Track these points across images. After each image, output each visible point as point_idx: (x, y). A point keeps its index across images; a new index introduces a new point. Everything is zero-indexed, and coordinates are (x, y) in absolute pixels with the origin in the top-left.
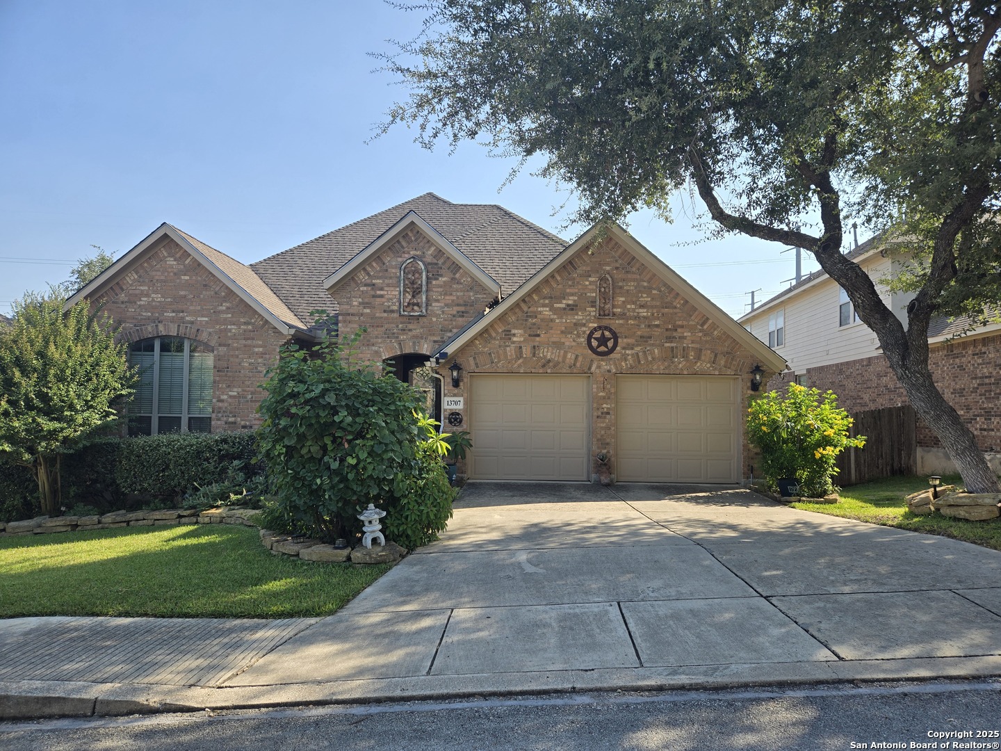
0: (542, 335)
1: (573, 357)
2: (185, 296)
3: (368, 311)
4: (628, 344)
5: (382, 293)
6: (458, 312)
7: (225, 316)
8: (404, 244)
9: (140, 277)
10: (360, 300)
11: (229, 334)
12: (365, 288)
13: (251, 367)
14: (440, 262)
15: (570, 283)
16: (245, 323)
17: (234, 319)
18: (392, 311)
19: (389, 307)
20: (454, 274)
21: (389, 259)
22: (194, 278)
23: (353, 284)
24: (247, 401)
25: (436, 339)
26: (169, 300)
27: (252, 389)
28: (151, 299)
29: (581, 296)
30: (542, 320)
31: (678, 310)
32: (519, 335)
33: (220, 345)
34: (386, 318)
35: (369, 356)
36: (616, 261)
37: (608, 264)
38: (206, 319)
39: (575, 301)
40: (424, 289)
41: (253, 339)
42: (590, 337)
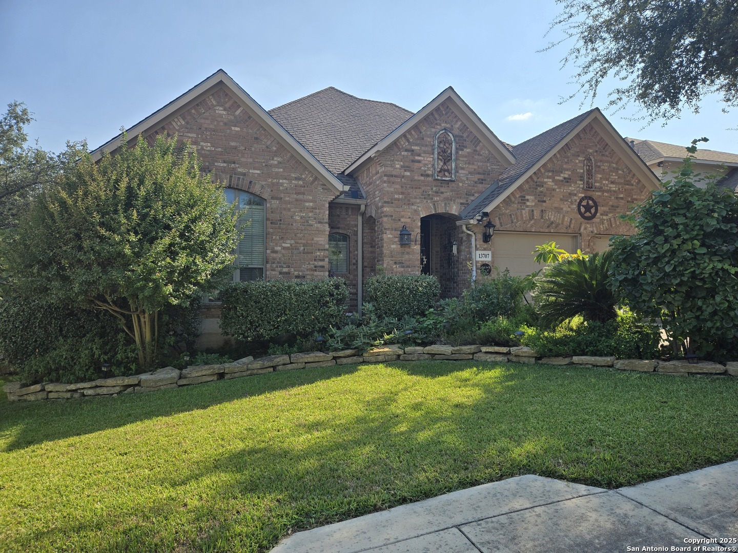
0: (547, 202)
1: (569, 220)
2: (235, 148)
3: (408, 174)
4: (604, 212)
5: (419, 158)
6: (479, 179)
7: (277, 170)
8: (436, 116)
9: (187, 123)
10: (402, 163)
11: (281, 188)
12: (406, 153)
13: (302, 221)
14: (465, 135)
15: (566, 160)
16: (296, 179)
17: (286, 174)
18: (428, 176)
19: (425, 171)
20: (476, 147)
21: (424, 128)
22: (245, 130)
23: (395, 149)
24: (300, 253)
25: (462, 201)
26: (220, 149)
27: (303, 241)
28: (200, 147)
29: (574, 171)
30: (547, 189)
31: (634, 187)
32: (531, 200)
33: (272, 198)
34: (423, 181)
35: (409, 214)
36: (596, 145)
37: (590, 148)
38: (258, 172)
39: (569, 175)
40: (453, 157)
41: (304, 194)
42: (579, 205)
